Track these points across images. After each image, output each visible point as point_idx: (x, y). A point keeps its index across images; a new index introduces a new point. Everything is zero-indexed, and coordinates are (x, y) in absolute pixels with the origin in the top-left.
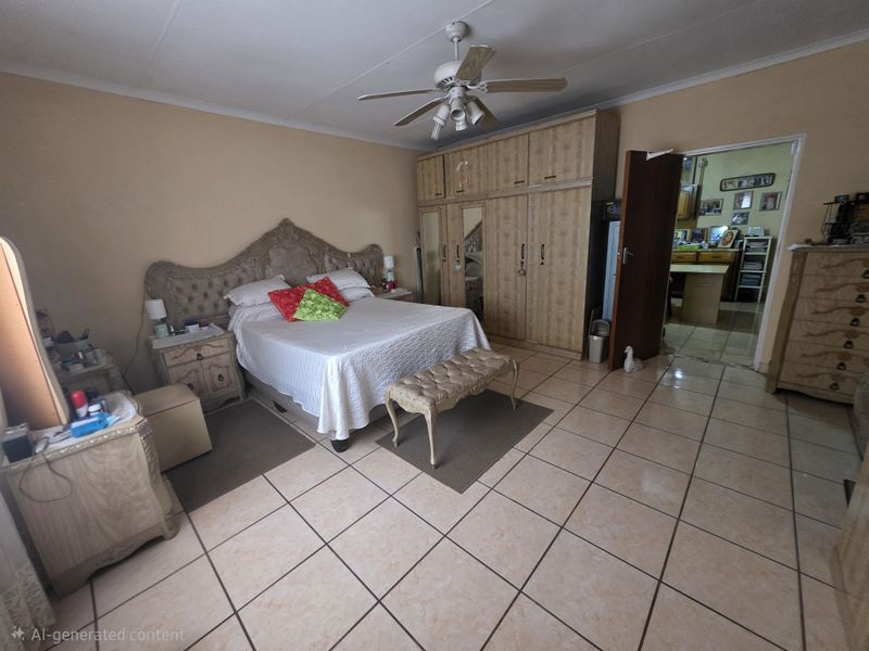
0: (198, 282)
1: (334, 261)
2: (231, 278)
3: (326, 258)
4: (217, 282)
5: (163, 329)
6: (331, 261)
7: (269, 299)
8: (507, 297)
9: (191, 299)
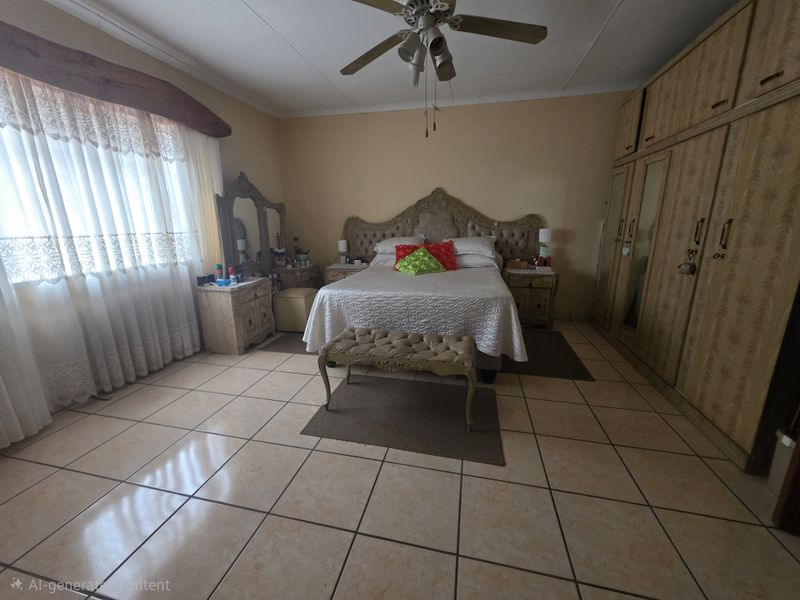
0: (368, 232)
1: (477, 228)
2: (388, 232)
3: (470, 225)
4: (379, 234)
5: (343, 258)
6: (473, 228)
7: (394, 251)
8: (666, 307)
9: (362, 243)
